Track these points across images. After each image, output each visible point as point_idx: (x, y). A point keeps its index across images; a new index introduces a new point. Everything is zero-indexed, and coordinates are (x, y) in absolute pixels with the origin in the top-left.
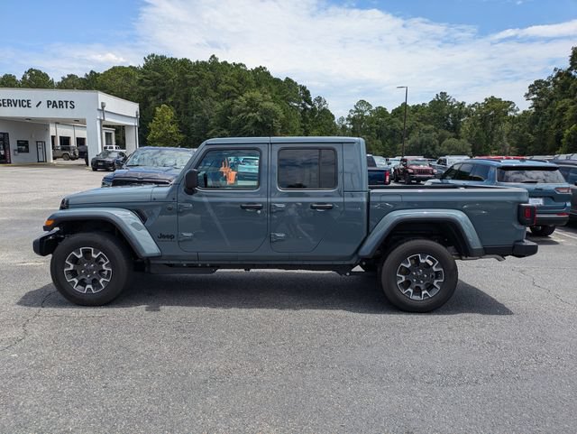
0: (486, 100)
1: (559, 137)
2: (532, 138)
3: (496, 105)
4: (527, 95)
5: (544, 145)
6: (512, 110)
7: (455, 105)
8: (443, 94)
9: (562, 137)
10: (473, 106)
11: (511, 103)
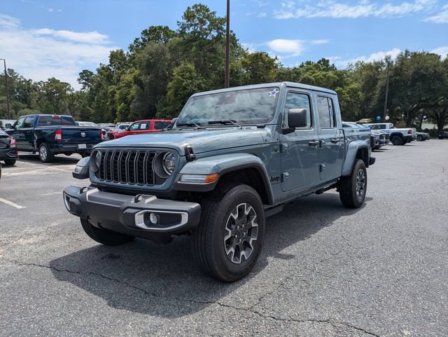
0: (49, 80)
1: (114, 111)
2: (92, 111)
3: (57, 85)
4: (79, 80)
5: (102, 116)
6: (69, 89)
7: (23, 82)
8: (11, 71)
9: (116, 111)
10: (39, 83)
11: (68, 84)
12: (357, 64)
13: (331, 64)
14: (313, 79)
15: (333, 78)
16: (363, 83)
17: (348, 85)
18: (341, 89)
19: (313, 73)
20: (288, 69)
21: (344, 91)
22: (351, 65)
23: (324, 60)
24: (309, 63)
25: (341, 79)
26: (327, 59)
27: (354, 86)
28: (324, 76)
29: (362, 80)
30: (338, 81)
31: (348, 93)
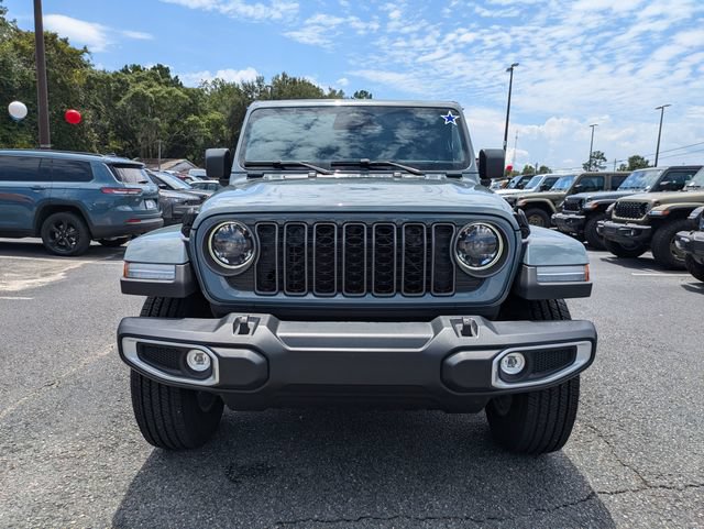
12: (214, 83)
13: (173, 76)
14: (151, 95)
15: (183, 98)
16: (228, 113)
17: (206, 113)
18: (197, 118)
19: (150, 86)
20: (104, 72)
21: (201, 123)
22: (206, 82)
23: (160, 67)
24: (136, 68)
25: (195, 102)
26: (165, 66)
27: (215, 115)
28: (170, 93)
29: (228, 109)
30: (191, 104)
31: (208, 125)
